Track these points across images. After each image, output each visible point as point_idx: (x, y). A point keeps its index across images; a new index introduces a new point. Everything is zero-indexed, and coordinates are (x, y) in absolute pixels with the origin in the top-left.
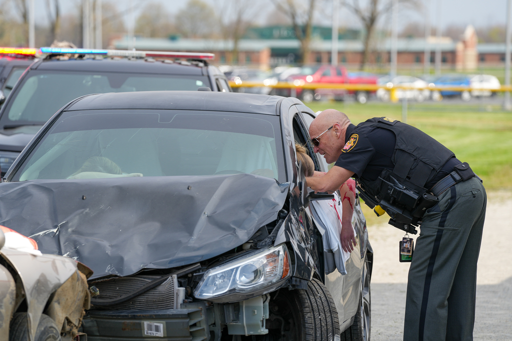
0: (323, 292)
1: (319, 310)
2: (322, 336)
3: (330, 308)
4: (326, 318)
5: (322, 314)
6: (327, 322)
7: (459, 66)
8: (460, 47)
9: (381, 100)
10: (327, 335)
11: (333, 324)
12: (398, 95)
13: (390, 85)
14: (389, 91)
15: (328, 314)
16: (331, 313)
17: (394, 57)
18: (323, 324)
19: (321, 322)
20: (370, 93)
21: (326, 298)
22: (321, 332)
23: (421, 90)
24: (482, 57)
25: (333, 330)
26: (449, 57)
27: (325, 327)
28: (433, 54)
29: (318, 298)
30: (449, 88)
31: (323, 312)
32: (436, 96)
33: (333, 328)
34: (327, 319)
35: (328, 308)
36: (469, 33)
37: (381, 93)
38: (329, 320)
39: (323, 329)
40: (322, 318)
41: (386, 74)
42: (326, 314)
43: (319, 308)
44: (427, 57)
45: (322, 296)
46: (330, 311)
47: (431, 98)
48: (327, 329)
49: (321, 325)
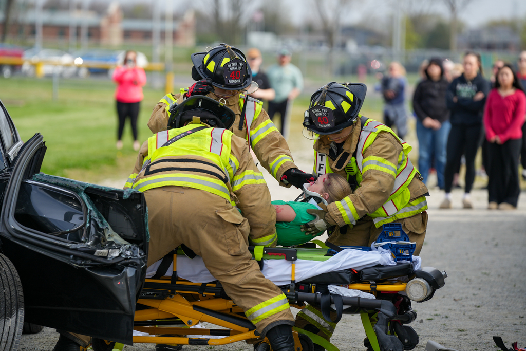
0: (8, 266)
1: (3, 284)
2: (5, 309)
3: (14, 282)
4: (10, 292)
5: (7, 289)
6: (11, 296)
7: (104, 41)
8: (103, 22)
9: (25, 74)
10: (11, 308)
11: (17, 297)
12: (44, 70)
13: (35, 59)
14: (35, 66)
15: (13, 288)
16: (15, 287)
17: (39, 31)
18: (7, 298)
19: (5, 296)
20: (15, 68)
21: (11, 272)
22: (5, 305)
23: (68, 66)
24: (127, 34)
25: (17, 303)
26: (95, 33)
27: (10, 301)
28: (78, 29)
29: (3, 272)
30: (95, 64)
31: (8, 286)
32: (83, 72)
33: (17, 301)
34: (12, 293)
35: (13, 282)
36: (113, 8)
37: (26, 67)
38: (13, 293)
39: (7, 303)
40: (6, 292)
41: (31, 47)
42: (11, 288)
43: (4, 282)
44: (72, 32)
45: (7, 270)
46: (15, 285)
47: (76, 74)
48: (11, 302)
49: (5, 299)
